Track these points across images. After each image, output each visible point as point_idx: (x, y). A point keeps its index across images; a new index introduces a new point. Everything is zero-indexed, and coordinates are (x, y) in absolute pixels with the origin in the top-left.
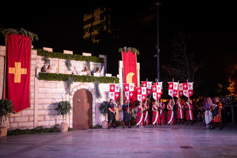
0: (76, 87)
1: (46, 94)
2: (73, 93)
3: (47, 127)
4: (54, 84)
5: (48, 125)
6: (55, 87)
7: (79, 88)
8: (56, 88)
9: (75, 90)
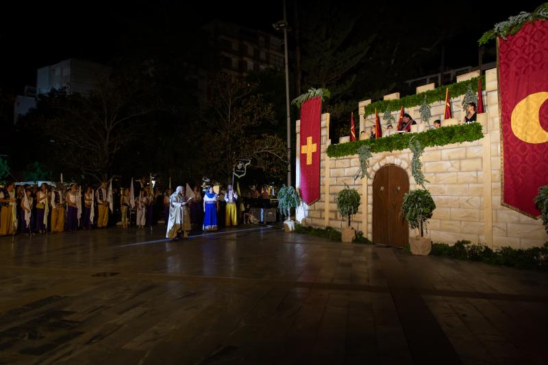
0: (379, 161)
1: (338, 179)
2: (372, 175)
3: (338, 230)
4: (347, 160)
5: (340, 227)
6: (348, 166)
7: (382, 164)
8: (350, 167)
9: (377, 167)
